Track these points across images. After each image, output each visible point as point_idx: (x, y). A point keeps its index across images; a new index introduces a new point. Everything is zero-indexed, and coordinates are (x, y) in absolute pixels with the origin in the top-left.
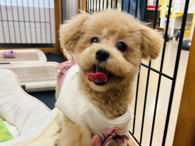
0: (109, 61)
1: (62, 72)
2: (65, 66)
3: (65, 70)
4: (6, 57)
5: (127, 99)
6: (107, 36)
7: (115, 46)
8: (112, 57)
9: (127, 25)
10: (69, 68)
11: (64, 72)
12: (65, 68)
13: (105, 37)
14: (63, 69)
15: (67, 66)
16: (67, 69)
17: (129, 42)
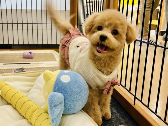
0: (107, 41)
1: (65, 45)
2: (66, 40)
3: (67, 43)
4: (25, 57)
5: (116, 62)
6: (107, 25)
7: (111, 32)
8: (108, 39)
9: (120, 20)
10: (68, 41)
11: (66, 44)
12: (66, 41)
13: (106, 26)
14: (65, 43)
15: (67, 40)
16: (67, 42)
17: (120, 30)
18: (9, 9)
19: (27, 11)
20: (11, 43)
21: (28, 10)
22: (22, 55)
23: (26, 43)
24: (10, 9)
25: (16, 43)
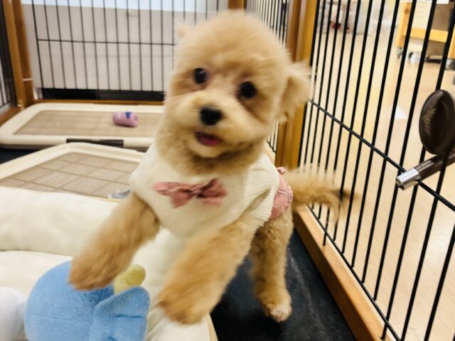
13: (219, 72)
18: (86, 8)
19: (128, 13)
20: (92, 86)
21: (131, 10)
22: (111, 116)
23: (125, 87)
24: (89, 8)
25: (103, 86)
